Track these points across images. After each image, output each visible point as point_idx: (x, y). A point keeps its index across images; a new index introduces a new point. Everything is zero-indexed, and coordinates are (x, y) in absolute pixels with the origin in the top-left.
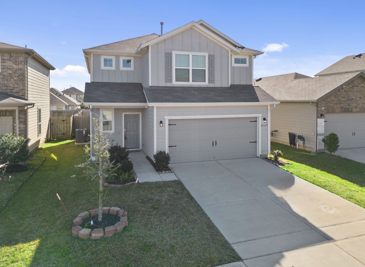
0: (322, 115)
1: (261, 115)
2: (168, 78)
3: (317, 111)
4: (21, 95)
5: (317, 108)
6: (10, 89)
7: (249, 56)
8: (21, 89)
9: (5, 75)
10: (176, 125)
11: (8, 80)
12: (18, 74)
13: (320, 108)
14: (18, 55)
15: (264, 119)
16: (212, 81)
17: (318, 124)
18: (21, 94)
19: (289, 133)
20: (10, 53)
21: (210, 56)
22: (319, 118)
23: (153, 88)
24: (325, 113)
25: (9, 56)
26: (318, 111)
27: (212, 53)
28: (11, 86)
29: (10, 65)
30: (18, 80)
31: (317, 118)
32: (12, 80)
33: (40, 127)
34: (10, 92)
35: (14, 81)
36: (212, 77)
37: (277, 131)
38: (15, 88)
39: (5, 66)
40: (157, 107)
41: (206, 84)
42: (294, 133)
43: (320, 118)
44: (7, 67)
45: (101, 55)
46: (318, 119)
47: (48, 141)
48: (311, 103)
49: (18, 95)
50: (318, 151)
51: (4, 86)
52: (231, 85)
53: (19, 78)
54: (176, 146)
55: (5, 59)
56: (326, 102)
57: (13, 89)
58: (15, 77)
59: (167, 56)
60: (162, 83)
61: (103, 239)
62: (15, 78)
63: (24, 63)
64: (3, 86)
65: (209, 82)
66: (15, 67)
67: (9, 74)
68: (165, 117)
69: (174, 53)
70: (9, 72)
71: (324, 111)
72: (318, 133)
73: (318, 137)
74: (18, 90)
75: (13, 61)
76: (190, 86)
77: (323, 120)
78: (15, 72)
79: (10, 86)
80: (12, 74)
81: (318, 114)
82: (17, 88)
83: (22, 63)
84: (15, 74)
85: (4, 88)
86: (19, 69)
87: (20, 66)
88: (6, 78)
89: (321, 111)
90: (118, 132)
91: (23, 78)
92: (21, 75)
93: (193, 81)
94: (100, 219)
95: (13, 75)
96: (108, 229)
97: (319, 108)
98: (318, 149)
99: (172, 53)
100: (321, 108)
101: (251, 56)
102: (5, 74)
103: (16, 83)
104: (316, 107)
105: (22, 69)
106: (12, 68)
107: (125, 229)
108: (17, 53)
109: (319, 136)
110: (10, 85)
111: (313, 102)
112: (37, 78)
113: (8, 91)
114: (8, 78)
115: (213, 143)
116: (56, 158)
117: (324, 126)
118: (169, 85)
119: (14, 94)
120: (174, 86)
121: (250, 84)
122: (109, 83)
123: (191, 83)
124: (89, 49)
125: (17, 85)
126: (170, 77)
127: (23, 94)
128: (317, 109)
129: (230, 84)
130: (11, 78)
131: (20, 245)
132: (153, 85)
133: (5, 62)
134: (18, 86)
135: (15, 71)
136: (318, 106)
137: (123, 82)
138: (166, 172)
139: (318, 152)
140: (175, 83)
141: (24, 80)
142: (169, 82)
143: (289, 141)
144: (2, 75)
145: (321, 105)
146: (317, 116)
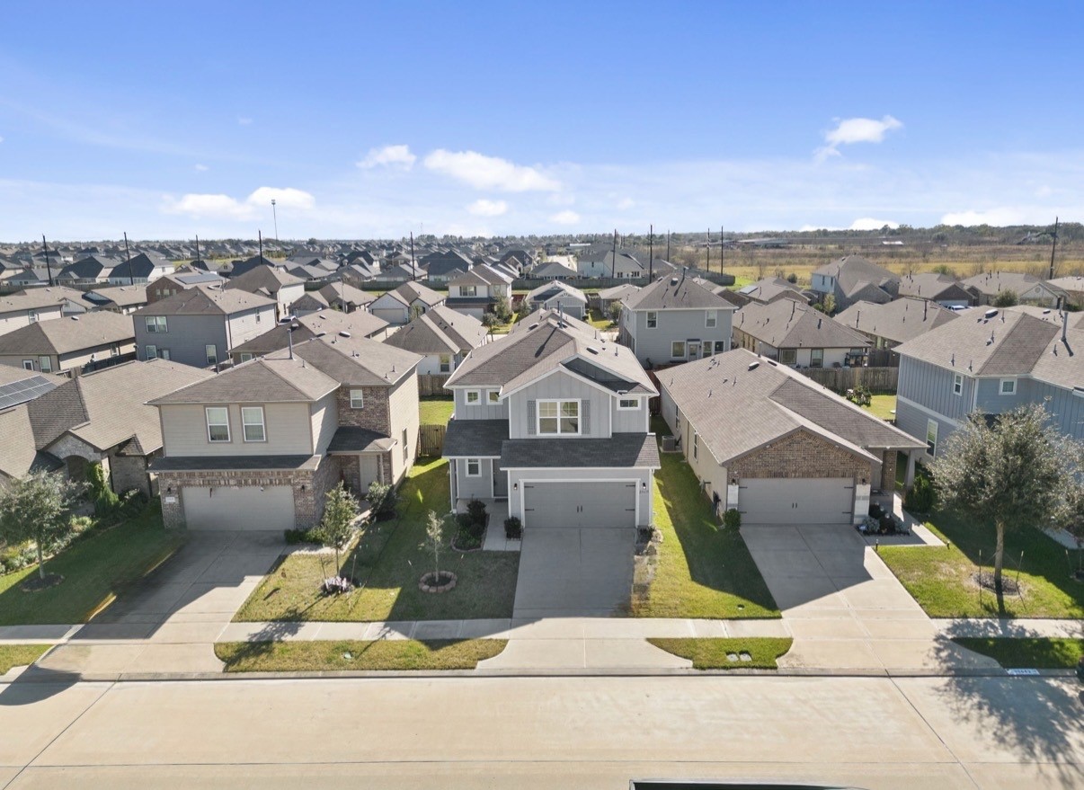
0: (734, 481)
1: (639, 479)
2: (532, 429)
3: (728, 475)
5: (728, 470)
6: (373, 426)
7: (642, 397)
8: (384, 426)
9: (368, 411)
10: (532, 487)
11: (370, 416)
12: (380, 410)
13: (733, 470)
14: (379, 389)
15: (644, 485)
16: (587, 431)
17: (729, 491)
20: (371, 388)
21: (583, 402)
22: (730, 484)
23: (513, 441)
24: (740, 478)
25: (370, 390)
26: (730, 475)
27: (586, 399)
29: (372, 400)
31: (728, 483)
32: (375, 415)
33: (406, 452)
34: (374, 430)
35: (377, 418)
36: (587, 426)
37: (710, 483)
39: (367, 401)
40: (511, 471)
41: (579, 434)
43: (732, 484)
44: (369, 403)
45: (465, 389)
47: (419, 461)
49: (381, 433)
51: (368, 423)
52: (615, 435)
53: (381, 414)
54: (534, 510)
55: (367, 394)
56: (741, 464)
57: (377, 426)
58: (378, 412)
59: (529, 404)
60: (525, 435)
61: (436, 593)
62: (378, 415)
63: (386, 397)
64: (366, 423)
65: (583, 432)
66: (377, 402)
67: (371, 409)
68: (520, 480)
69: (538, 402)
70: (371, 407)
71: (738, 475)
72: (728, 503)
73: (728, 507)
74: (381, 427)
75: (374, 396)
76: (558, 437)
77: (737, 486)
78: (377, 407)
79: (373, 423)
80: (374, 409)
81: (729, 479)
82: (380, 424)
83: (384, 398)
85: (368, 425)
86: (381, 404)
87: (382, 401)
88: (368, 414)
89: (733, 475)
90: (486, 477)
91: (385, 413)
92: (383, 411)
93: (562, 431)
94: (437, 580)
95: (376, 411)
96: (439, 588)
97: (731, 470)
99: (536, 401)
100: (735, 471)
101: (645, 397)
102: (367, 409)
103: (379, 419)
105: (384, 404)
106: (373, 403)
107: (452, 589)
108: (378, 387)
110: (373, 421)
114: (370, 414)
115: (578, 508)
116: (421, 498)
117: (737, 495)
118: (532, 437)
119: (378, 431)
120: (539, 438)
121: (643, 431)
122: (474, 421)
123: (559, 434)
125: (380, 421)
126: (533, 427)
127: (386, 431)
128: (728, 473)
129: (611, 433)
131: (389, 590)
132: (513, 438)
133: (367, 398)
136: (730, 468)
137: (490, 419)
138: (517, 540)
140: (539, 434)
141: (386, 416)
142: (532, 433)
144: (365, 411)
145: (735, 466)
146: (728, 481)
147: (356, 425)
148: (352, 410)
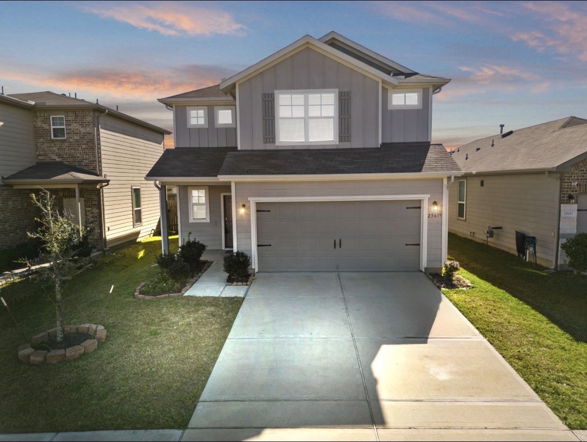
0: (571, 197)
1: (428, 196)
2: (268, 136)
3: (561, 188)
4: (91, 170)
5: (561, 183)
6: (78, 161)
7: (424, 89)
8: (91, 161)
9: (71, 142)
10: (269, 211)
11: (75, 149)
12: (86, 140)
13: (567, 182)
14: (84, 114)
15: (436, 204)
16: (346, 138)
17: (563, 215)
18: (91, 167)
19: (517, 232)
20: (75, 112)
21: (342, 95)
22: (564, 203)
23: (243, 153)
24: (579, 194)
25: (74, 116)
26: (563, 188)
27: (346, 89)
28: (80, 157)
29: (76, 128)
30: (87, 148)
31: (560, 203)
32: (80, 148)
33: (137, 213)
34: (78, 166)
35: (82, 151)
36: (346, 130)
37: (500, 228)
38: (84, 159)
39: (71, 129)
40: (236, 183)
41: (334, 143)
42: (523, 232)
43: (567, 203)
44: (73, 131)
45: (186, 106)
46: (562, 205)
48: (546, 173)
49: (88, 169)
50: (559, 267)
51: (71, 157)
52: (383, 144)
53: (88, 146)
54: (270, 245)
55: (70, 120)
56: (583, 170)
57: (82, 161)
58: (84, 144)
59: (265, 99)
60: (259, 145)
62: (84, 146)
63: (93, 125)
64: (69, 157)
66: (83, 130)
67: (76, 140)
68: (249, 199)
69: (277, 94)
70: (76, 138)
71: (577, 189)
72: (560, 232)
73: (560, 240)
74: (88, 162)
75: (79, 123)
76: (306, 148)
77: (575, 206)
78: (82, 138)
79: (78, 157)
80: (80, 140)
81: (562, 196)
82: (86, 159)
83: (90, 125)
84: (82, 140)
85: (72, 160)
86: (87, 133)
87: (88, 129)
88: (72, 146)
89: (570, 188)
90: (215, 222)
91: (93, 145)
92: (89, 142)
95: (81, 142)
97: (565, 182)
98: (559, 264)
99: (274, 94)
100: (571, 182)
101: (429, 88)
102: (71, 140)
103: (84, 153)
104: (558, 182)
105: (91, 133)
106: (78, 132)
108: (84, 111)
109: (562, 238)
110: (78, 155)
111: (551, 172)
112: (130, 146)
113: (76, 164)
114: (75, 146)
115: (335, 243)
117: (576, 219)
118: (269, 147)
119: (84, 167)
120: (279, 148)
121: (425, 140)
122: (199, 148)
123: (307, 143)
124: (169, 98)
125: (86, 155)
126: (271, 134)
127: (94, 167)
128: (561, 185)
129: (380, 142)
130: (79, 146)
132: (243, 149)
133: (70, 125)
134: (88, 156)
135: (83, 135)
136: (564, 180)
137: (220, 146)
138: (239, 283)
139: (558, 269)
140: (280, 144)
141: (94, 148)
142: (270, 142)
143: (515, 247)
144: (68, 142)
145: (571, 177)
146: (560, 200)
147: (58, 160)
148: (53, 141)
